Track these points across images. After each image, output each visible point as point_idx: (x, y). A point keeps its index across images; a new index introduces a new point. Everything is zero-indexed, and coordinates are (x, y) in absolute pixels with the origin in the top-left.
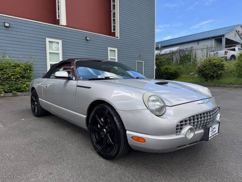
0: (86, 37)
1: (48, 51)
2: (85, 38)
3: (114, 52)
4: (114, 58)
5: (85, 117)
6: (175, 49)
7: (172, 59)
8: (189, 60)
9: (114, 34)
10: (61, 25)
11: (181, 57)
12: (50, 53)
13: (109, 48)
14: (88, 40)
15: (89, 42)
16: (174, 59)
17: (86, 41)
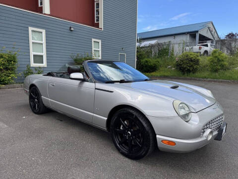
0: (71, 28)
1: (31, 41)
2: (69, 29)
3: (98, 43)
4: (98, 50)
5: (106, 119)
6: (153, 42)
7: (151, 52)
8: (167, 53)
9: (97, 25)
10: (45, 14)
11: (159, 51)
12: (33, 43)
13: (93, 40)
14: (72, 30)
15: (73, 32)
16: (153, 53)
17: (70, 31)
